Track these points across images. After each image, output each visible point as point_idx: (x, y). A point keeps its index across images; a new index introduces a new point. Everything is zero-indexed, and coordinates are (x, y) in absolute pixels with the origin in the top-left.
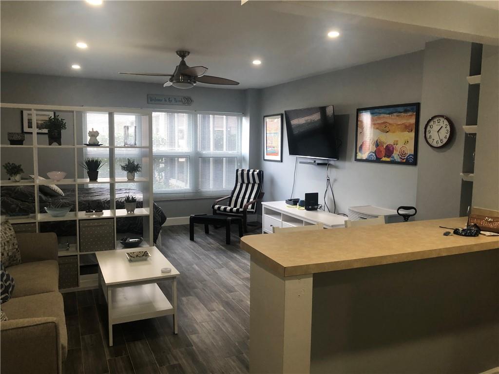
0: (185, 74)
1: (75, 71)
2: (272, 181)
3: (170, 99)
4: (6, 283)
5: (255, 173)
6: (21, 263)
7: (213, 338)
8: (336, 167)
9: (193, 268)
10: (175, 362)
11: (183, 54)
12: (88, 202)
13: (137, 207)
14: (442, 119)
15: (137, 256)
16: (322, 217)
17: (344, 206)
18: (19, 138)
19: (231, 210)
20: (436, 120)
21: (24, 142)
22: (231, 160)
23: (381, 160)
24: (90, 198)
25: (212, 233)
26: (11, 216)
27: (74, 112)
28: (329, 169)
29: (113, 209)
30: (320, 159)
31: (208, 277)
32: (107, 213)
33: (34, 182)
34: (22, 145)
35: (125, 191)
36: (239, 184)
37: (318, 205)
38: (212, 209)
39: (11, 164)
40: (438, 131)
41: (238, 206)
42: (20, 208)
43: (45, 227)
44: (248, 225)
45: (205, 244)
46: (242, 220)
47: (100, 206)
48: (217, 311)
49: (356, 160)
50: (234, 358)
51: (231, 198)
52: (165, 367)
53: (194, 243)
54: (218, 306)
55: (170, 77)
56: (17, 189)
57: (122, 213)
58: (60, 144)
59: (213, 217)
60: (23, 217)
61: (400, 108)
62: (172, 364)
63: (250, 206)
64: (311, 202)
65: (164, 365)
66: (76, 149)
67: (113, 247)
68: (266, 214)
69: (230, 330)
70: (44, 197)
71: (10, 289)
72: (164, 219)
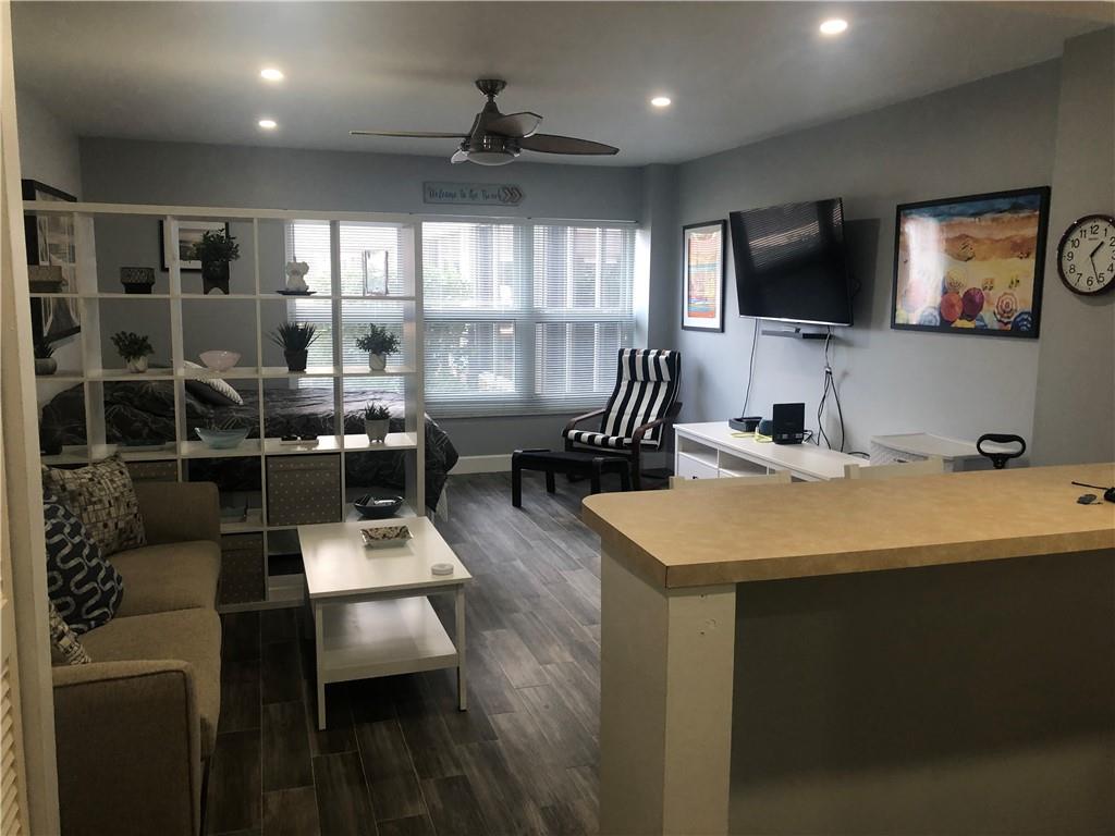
0: (495, 133)
1: (265, 132)
2: (701, 376)
3: (474, 192)
4: (104, 584)
5: (662, 358)
6: (145, 546)
7: (544, 723)
8: (848, 343)
9: (513, 567)
10: (455, 772)
11: (490, 86)
12: (289, 418)
13: (392, 430)
14: (1103, 225)
15: (384, 536)
16: (814, 460)
17: (863, 435)
18: (143, 279)
19: (605, 440)
20: (1087, 226)
21: (153, 288)
22: (610, 328)
23: (953, 325)
24: (295, 410)
25: (562, 492)
26: (128, 445)
27: (255, 221)
28: (831, 347)
29: (339, 433)
30: (809, 325)
31: (546, 589)
32: (326, 443)
33: (171, 373)
34: (150, 292)
35: (372, 397)
36: (624, 384)
37: (802, 431)
38: (564, 439)
39: (128, 334)
40: (1092, 255)
41: (622, 433)
42: (151, 430)
43: (198, 469)
44: (644, 476)
45: (544, 515)
46: (630, 464)
47: (314, 427)
48: (557, 664)
49: (895, 326)
50: (588, 770)
51: (606, 415)
52: (432, 780)
53: (520, 513)
54: (560, 654)
55: (462, 140)
56: (144, 388)
57: (358, 442)
58: (227, 292)
59: (562, 457)
60: (151, 447)
61: (1001, 200)
62: (448, 775)
63: (648, 433)
64: (787, 424)
65: (431, 777)
66: (258, 303)
67: (338, 517)
68: (683, 451)
69: (583, 707)
70: (199, 408)
71: (114, 599)
72: (452, 459)
